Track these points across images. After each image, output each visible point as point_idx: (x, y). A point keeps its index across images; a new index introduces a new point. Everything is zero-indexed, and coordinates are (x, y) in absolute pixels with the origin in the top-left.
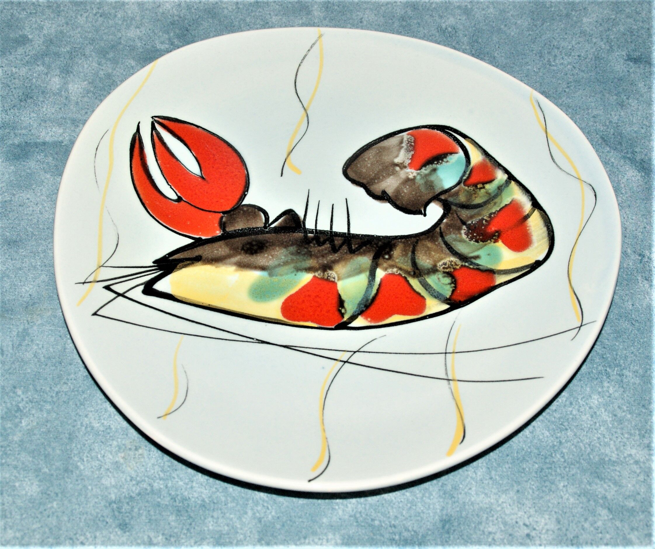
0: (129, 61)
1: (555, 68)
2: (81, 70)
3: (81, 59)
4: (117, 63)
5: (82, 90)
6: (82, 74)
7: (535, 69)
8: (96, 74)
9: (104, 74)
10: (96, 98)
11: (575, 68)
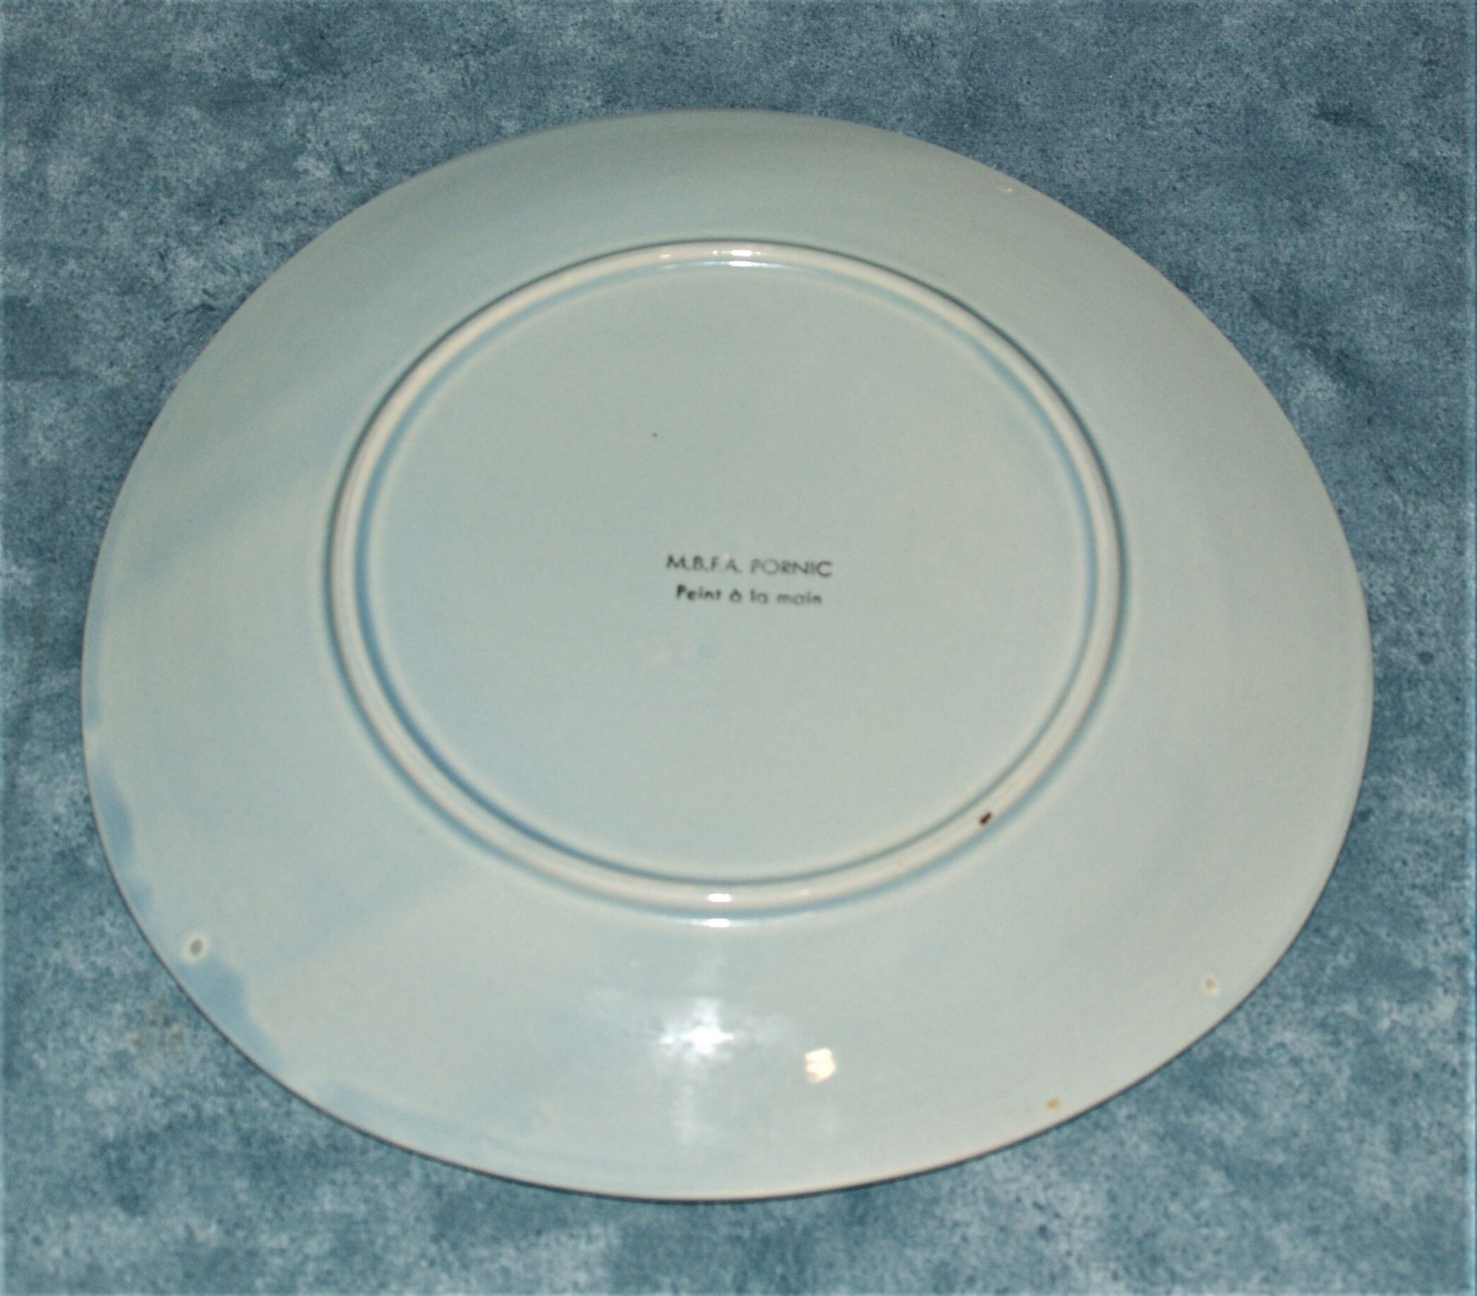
0: (187, 110)
1: (1155, 133)
2: (77, 129)
3: (78, 104)
4: (159, 113)
5: (76, 178)
6: (79, 139)
7: (1109, 136)
8: (111, 140)
9: (128, 140)
10: (108, 197)
11: (1199, 133)
